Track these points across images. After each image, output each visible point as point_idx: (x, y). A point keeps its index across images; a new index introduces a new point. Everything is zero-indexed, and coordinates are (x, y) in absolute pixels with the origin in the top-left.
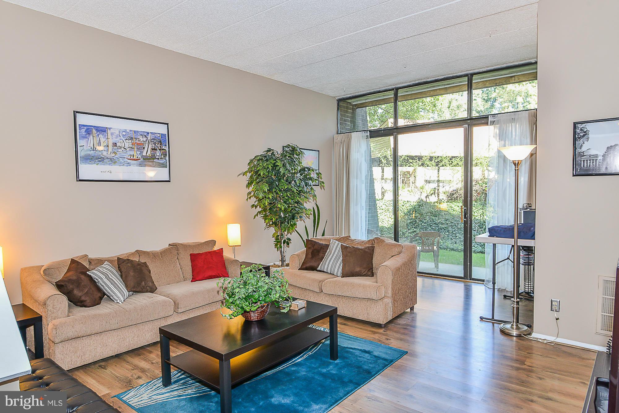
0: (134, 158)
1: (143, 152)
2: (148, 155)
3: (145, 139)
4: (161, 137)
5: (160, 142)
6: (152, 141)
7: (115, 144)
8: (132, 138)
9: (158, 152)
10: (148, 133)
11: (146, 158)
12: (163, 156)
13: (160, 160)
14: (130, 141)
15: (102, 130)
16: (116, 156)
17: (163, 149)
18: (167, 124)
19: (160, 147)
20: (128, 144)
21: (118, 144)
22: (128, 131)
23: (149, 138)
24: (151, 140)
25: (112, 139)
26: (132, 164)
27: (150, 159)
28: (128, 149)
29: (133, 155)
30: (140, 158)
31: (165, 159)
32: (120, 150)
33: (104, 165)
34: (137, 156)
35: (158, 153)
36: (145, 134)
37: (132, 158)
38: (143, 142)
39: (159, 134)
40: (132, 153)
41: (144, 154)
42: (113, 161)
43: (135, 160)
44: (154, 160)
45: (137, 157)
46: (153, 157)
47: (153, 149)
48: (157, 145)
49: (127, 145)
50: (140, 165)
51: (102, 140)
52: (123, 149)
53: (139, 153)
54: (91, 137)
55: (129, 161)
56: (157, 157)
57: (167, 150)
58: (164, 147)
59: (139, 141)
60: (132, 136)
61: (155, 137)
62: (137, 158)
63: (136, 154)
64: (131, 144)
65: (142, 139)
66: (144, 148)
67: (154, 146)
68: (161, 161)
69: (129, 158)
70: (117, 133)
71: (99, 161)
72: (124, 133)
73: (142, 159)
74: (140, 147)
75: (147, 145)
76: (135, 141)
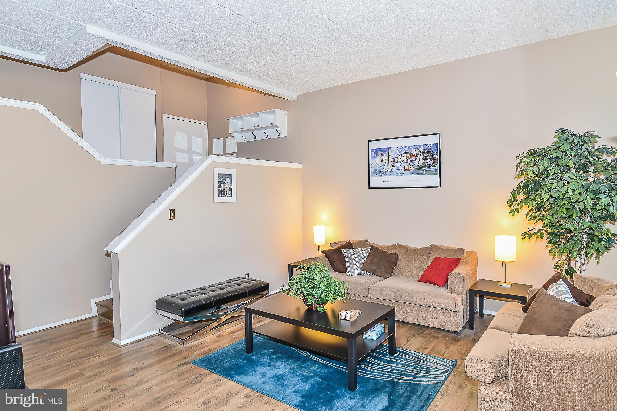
0: (408, 168)
1: (415, 163)
2: (419, 164)
3: (417, 151)
4: (433, 147)
5: (432, 151)
6: (424, 152)
7: (393, 160)
8: (406, 153)
9: (429, 161)
10: (420, 146)
11: (417, 168)
12: (433, 164)
13: (430, 168)
14: (405, 155)
15: (385, 150)
16: (394, 169)
17: (434, 158)
18: (439, 134)
19: (431, 156)
20: (403, 158)
21: (396, 159)
22: (404, 147)
23: (421, 150)
25: (392, 155)
27: (421, 168)
28: (403, 162)
31: (436, 167)
32: (397, 164)
33: (385, 176)
35: (429, 162)
36: (418, 147)
37: (406, 168)
38: (415, 155)
39: (431, 144)
40: (406, 165)
42: (391, 173)
43: (408, 170)
44: (425, 169)
45: (410, 168)
46: (424, 166)
47: (424, 159)
48: (428, 155)
49: (402, 159)
50: (413, 174)
51: (385, 157)
52: (399, 162)
53: (411, 164)
54: (378, 156)
55: (403, 171)
56: (428, 166)
57: (438, 157)
58: (435, 156)
59: (412, 154)
60: (406, 152)
61: (427, 148)
63: (409, 165)
64: (405, 157)
65: (414, 152)
66: (416, 159)
67: (425, 156)
68: (432, 169)
69: (404, 169)
70: (395, 150)
71: (382, 174)
72: (400, 150)
73: (414, 168)
74: (413, 158)
75: (419, 156)
76: (408, 154)
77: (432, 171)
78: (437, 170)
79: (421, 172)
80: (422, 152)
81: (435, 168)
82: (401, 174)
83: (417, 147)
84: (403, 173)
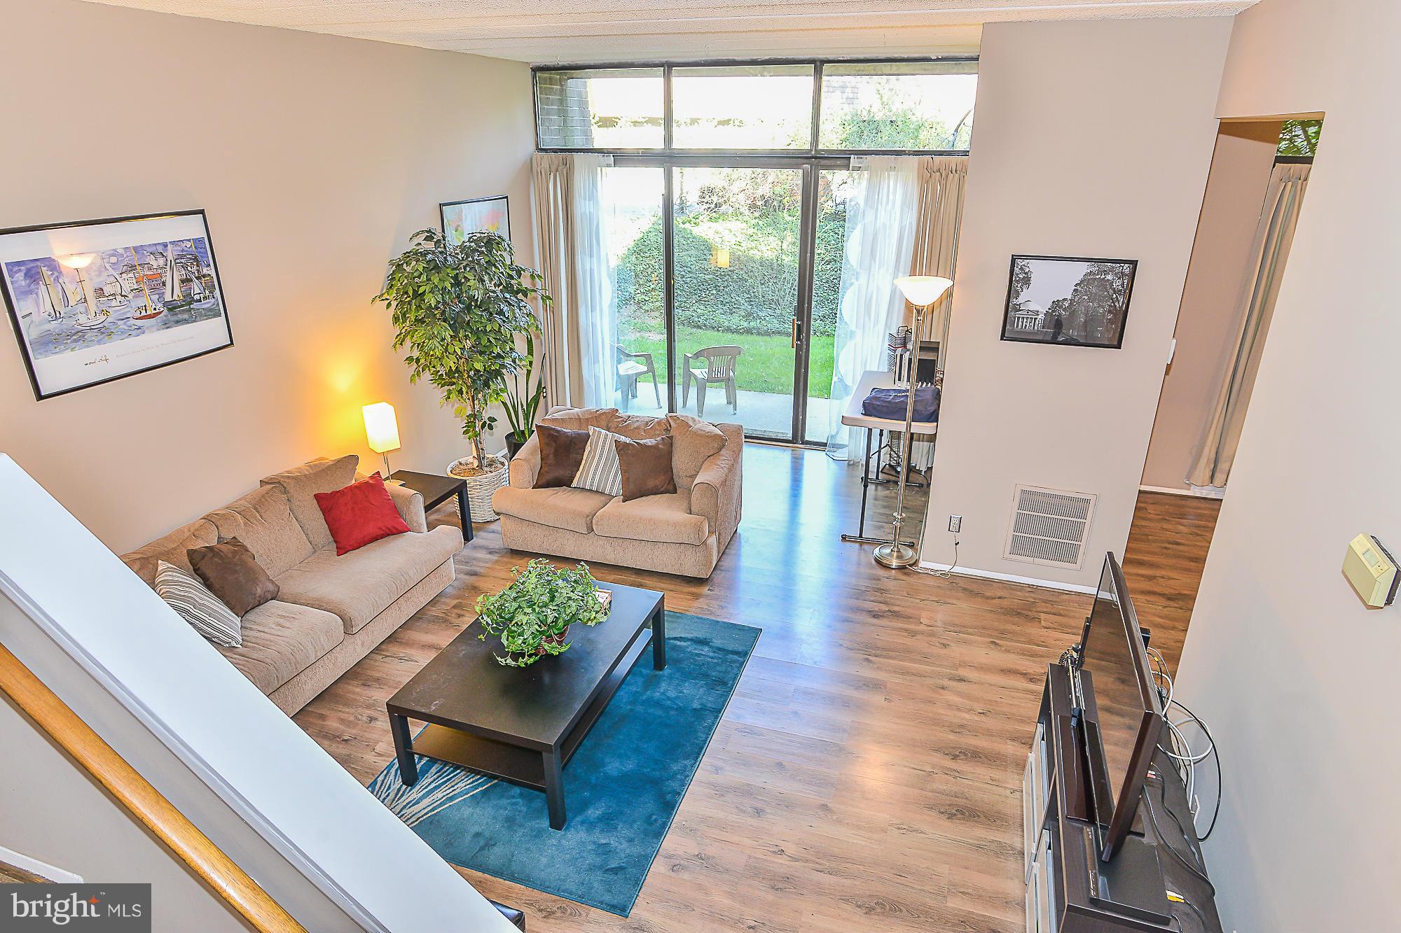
0: (148, 313)
1: (163, 293)
2: (175, 297)
3: (161, 261)
4: (195, 247)
5: (196, 259)
6: (178, 261)
7: (100, 292)
8: (132, 268)
9: (195, 284)
10: (165, 245)
11: (172, 307)
12: (207, 292)
14: (131, 275)
16: (110, 319)
17: (204, 276)
18: (202, 212)
19: (198, 271)
20: (128, 283)
21: (108, 290)
22: (121, 251)
23: (170, 257)
24: (175, 261)
25: (91, 279)
26: (148, 328)
27: (182, 306)
28: (131, 296)
29: (145, 306)
30: (162, 309)
31: (214, 297)
32: (114, 303)
33: (88, 347)
34: (154, 307)
35: (196, 288)
36: (160, 249)
37: (144, 313)
38: (159, 271)
39: (189, 240)
41: (168, 298)
42: (105, 332)
43: (150, 317)
44: (192, 306)
45: (155, 309)
46: (189, 300)
47: (183, 281)
48: (189, 268)
49: (127, 287)
50: (166, 325)
51: (69, 287)
52: (119, 298)
53: (155, 297)
54: (43, 287)
55: (139, 323)
56: (197, 297)
57: (214, 275)
58: (205, 271)
59: (150, 269)
60: (132, 263)
61: (183, 251)
62: (155, 312)
63: (150, 302)
64: (135, 281)
65: (155, 264)
66: (164, 284)
67: (184, 272)
68: (206, 304)
69: (138, 315)
70: (98, 261)
72: (114, 260)
73: (166, 311)
74: (156, 284)
75: (169, 274)
76: (141, 272)
77: (210, 310)
78: (218, 304)
79: (186, 316)
80: (173, 262)
81: (213, 300)
82: (134, 333)
83: (159, 250)
84: (139, 328)
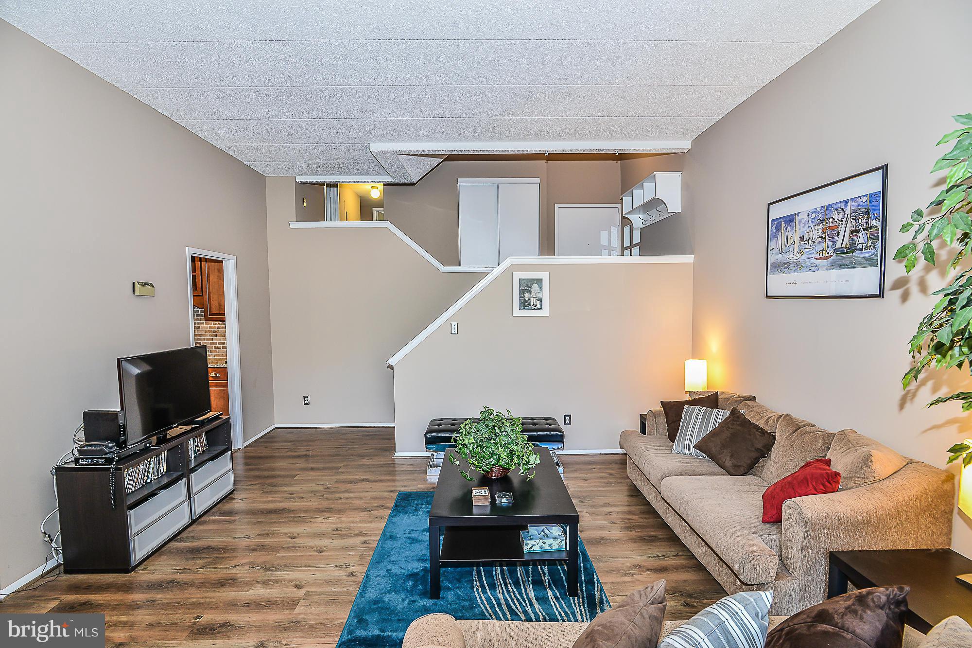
0: (824, 255)
1: (836, 241)
2: (844, 245)
3: (841, 216)
4: (870, 202)
5: (868, 212)
6: (853, 214)
7: (802, 238)
8: (823, 221)
9: (861, 234)
10: (847, 202)
11: (839, 252)
12: (870, 242)
13: (864, 251)
14: (820, 226)
15: (790, 220)
17: (871, 228)
18: (884, 167)
19: (867, 222)
20: (817, 232)
21: (806, 237)
22: (819, 209)
23: (848, 212)
24: (851, 214)
25: (800, 229)
26: (821, 267)
27: (847, 253)
28: (816, 242)
29: (823, 250)
30: (832, 254)
31: (874, 248)
32: (807, 246)
33: (789, 273)
34: (828, 251)
35: (862, 238)
36: (842, 205)
37: (821, 256)
38: (838, 223)
39: (866, 196)
40: (820, 247)
41: (838, 245)
43: (824, 258)
45: (829, 253)
46: (852, 248)
47: (852, 232)
48: (860, 221)
49: (816, 236)
50: (833, 266)
51: (790, 234)
52: (810, 242)
53: (830, 244)
54: (780, 233)
55: (817, 262)
56: (860, 246)
57: (879, 224)
58: (873, 223)
59: (832, 222)
60: (822, 217)
61: (858, 206)
62: (828, 255)
63: (826, 247)
64: (821, 231)
65: (836, 217)
66: (838, 235)
67: (855, 224)
68: (867, 254)
69: (817, 256)
70: (806, 217)
71: (785, 268)
72: (814, 215)
73: (835, 255)
74: (833, 232)
75: (843, 226)
76: (827, 224)
77: (867, 259)
78: (877, 255)
79: (848, 262)
80: (849, 215)
81: (873, 251)
82: (813, 269)
83: (841, 207)
84: (816, 266)
